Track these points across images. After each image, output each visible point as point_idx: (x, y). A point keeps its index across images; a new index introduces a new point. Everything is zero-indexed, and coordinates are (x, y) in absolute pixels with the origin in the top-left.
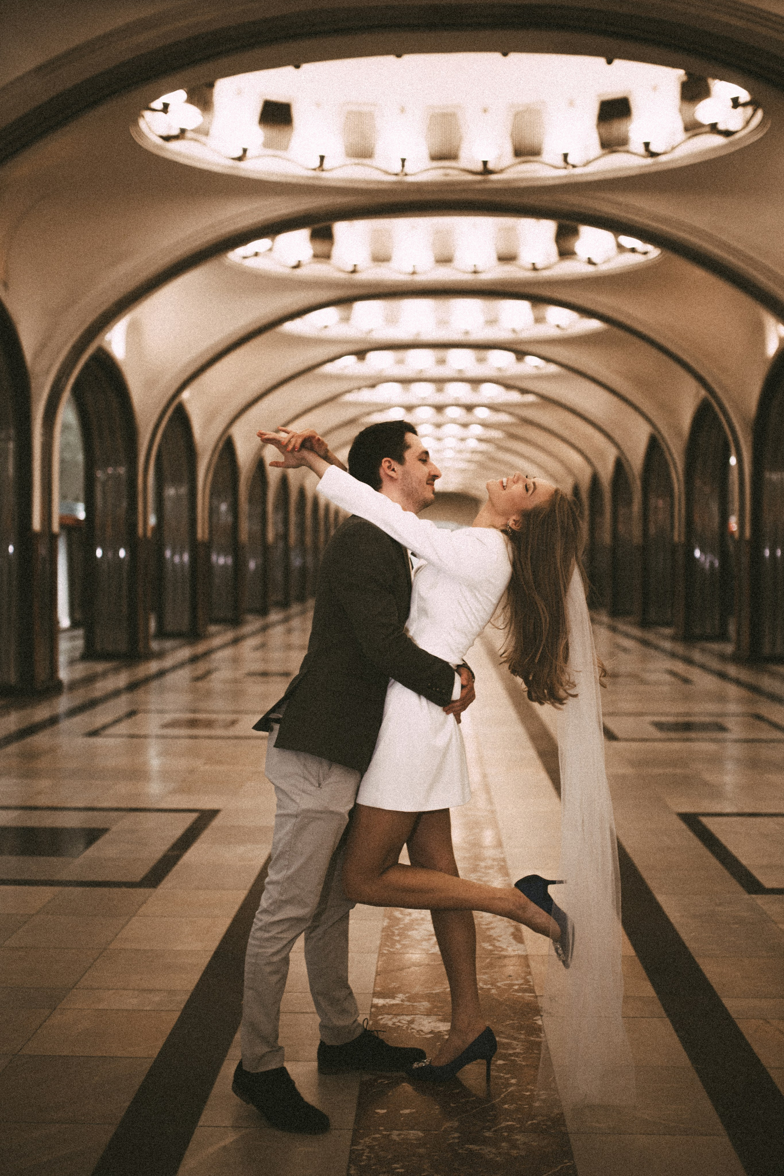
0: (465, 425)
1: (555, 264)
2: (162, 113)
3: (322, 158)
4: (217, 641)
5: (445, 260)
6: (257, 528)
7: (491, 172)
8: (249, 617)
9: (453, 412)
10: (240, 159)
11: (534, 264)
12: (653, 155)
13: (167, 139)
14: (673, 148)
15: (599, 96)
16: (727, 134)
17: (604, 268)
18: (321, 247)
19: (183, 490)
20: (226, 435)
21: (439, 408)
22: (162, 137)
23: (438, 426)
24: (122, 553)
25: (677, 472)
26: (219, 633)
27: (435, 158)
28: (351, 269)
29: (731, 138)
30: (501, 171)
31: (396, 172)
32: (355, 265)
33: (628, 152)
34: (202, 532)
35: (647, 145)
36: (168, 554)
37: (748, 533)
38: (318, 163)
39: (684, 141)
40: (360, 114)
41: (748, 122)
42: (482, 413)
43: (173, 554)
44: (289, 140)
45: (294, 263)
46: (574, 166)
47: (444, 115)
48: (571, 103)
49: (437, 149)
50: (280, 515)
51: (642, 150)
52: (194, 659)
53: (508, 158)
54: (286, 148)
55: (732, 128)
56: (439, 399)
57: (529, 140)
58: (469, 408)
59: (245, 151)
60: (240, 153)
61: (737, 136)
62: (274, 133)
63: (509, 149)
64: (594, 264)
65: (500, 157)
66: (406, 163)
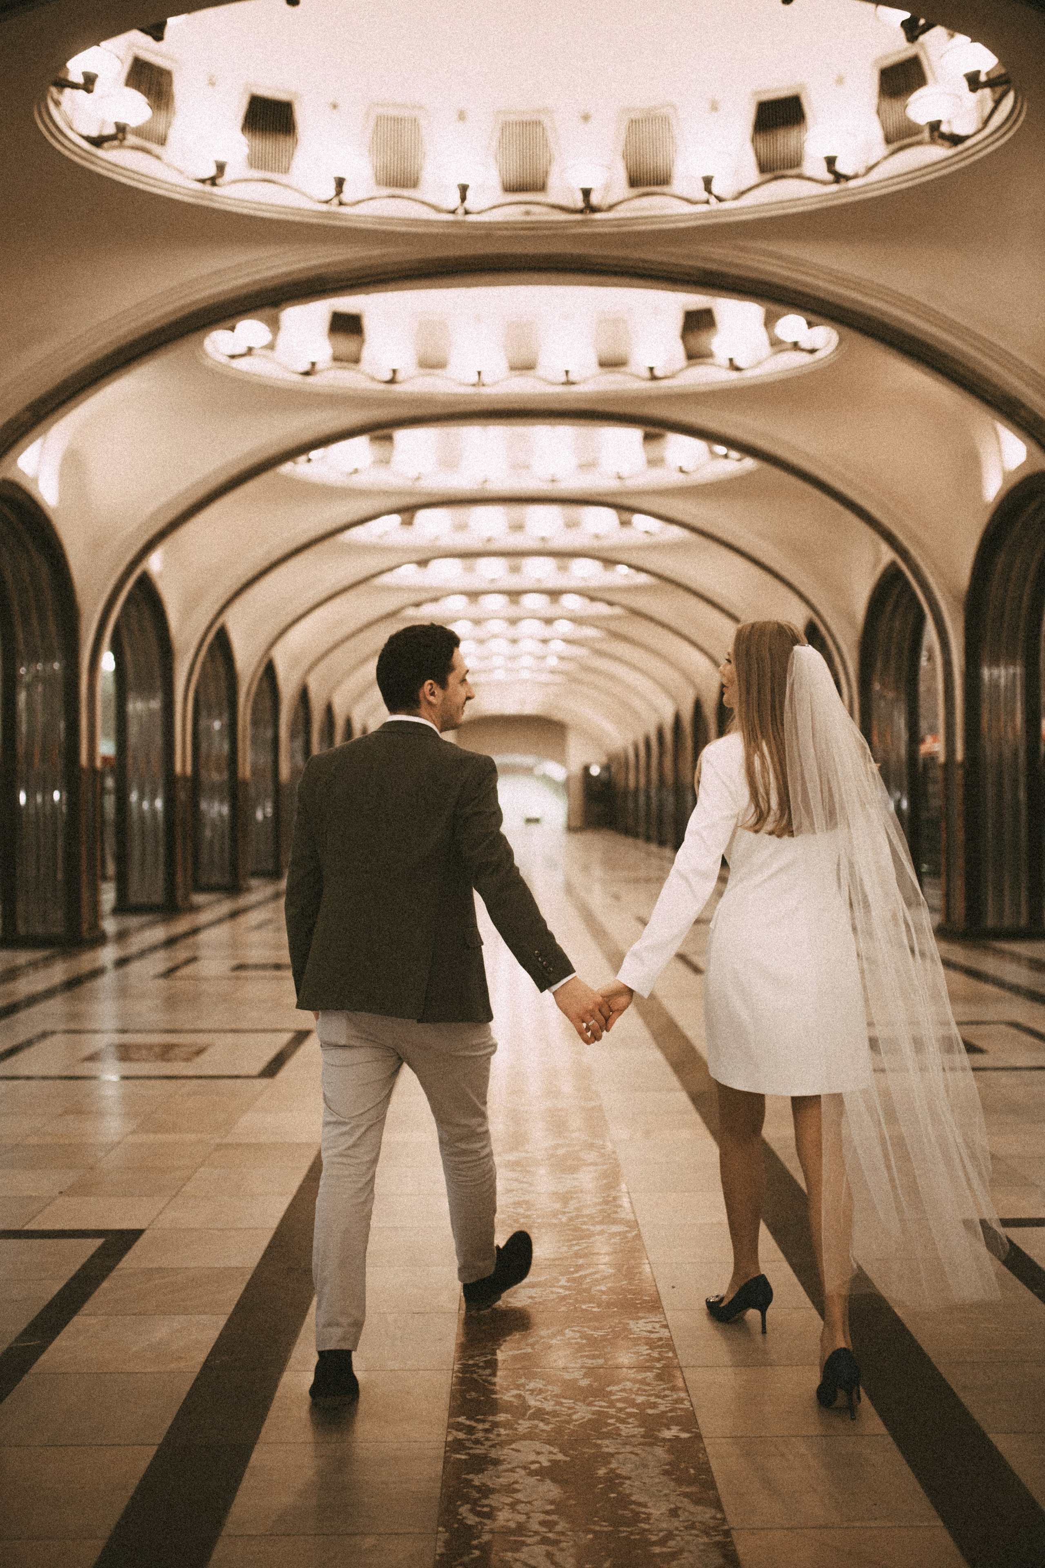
0: (549, 621)
1: (681, 370)
2: (81, 93)
3: (340, 183)
4: (204, 917)
5: (524, 367)
6: (265, 759)
7: (594, 210)
8: (254, 882)
9: (533, 602)
10: (213, 181)
11: (651, 369)
12: (839, 178)
13: (98, 142)
14: (870, 169)
15: (756, 93)
16: (955, 140)
17: (752, 375)
18: (347, 345)
19: (156, 704)
20: (217, 625)
21: (515, 595)
22: (88, 139)
23: (513, 622)
24: (56, 795)
25: (847, 674)
26: (209, 904)
27: (509, 189)
28: (388, 376)
29: (960, 147)
30: (611, 208)
31: (452, 207)
32: (394, 371)
33: (800, 177)
34: (182, 764)
35: (831, 161)
36: (134, 797)
37: (959, 756)
38: (331, 191)
39: (885, 158)
40: (397, 120)
41: (986, 122)
42: (572, 603)
43: (141, 798)
44: (291, 157)
45: (307, 367)
46: (720, 199)
47: (524, 124)
48: (714, 107)
49: (513, 178)
50: (299, 743)
51: (821, 172)
52: (170, 942)
53: (620, 189)
54: (286, 170)
55: (961, 131)
56: (513, 582)
57: (651, 162)
58: (554, 594)
59: (221, 168)
60: (212, 171)
61: (969, 143)
62: (267, 145)
63: (621, 177)
64: (738, 369)
65: (607, 187)
66: (469, 193)
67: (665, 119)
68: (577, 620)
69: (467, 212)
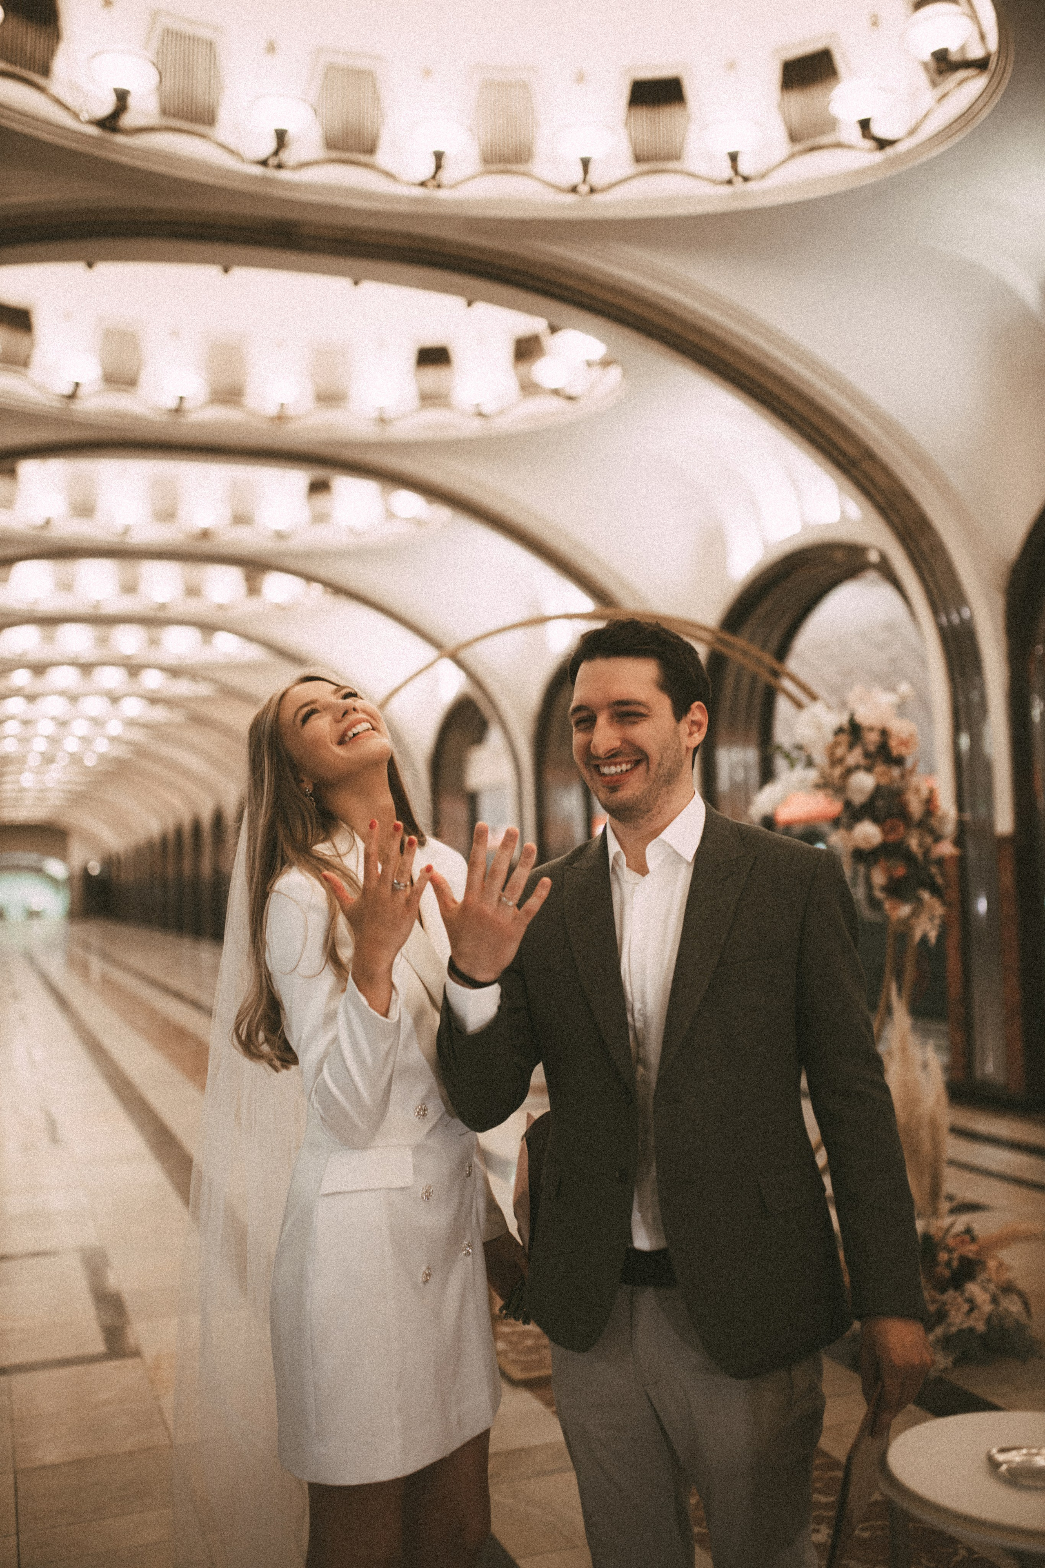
32: (76, 385)
67: (524, 86)
68: (153, 700)
69: (280, 166)
